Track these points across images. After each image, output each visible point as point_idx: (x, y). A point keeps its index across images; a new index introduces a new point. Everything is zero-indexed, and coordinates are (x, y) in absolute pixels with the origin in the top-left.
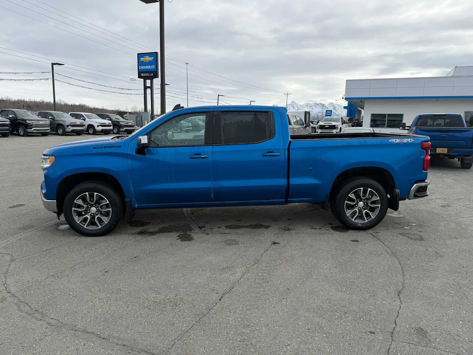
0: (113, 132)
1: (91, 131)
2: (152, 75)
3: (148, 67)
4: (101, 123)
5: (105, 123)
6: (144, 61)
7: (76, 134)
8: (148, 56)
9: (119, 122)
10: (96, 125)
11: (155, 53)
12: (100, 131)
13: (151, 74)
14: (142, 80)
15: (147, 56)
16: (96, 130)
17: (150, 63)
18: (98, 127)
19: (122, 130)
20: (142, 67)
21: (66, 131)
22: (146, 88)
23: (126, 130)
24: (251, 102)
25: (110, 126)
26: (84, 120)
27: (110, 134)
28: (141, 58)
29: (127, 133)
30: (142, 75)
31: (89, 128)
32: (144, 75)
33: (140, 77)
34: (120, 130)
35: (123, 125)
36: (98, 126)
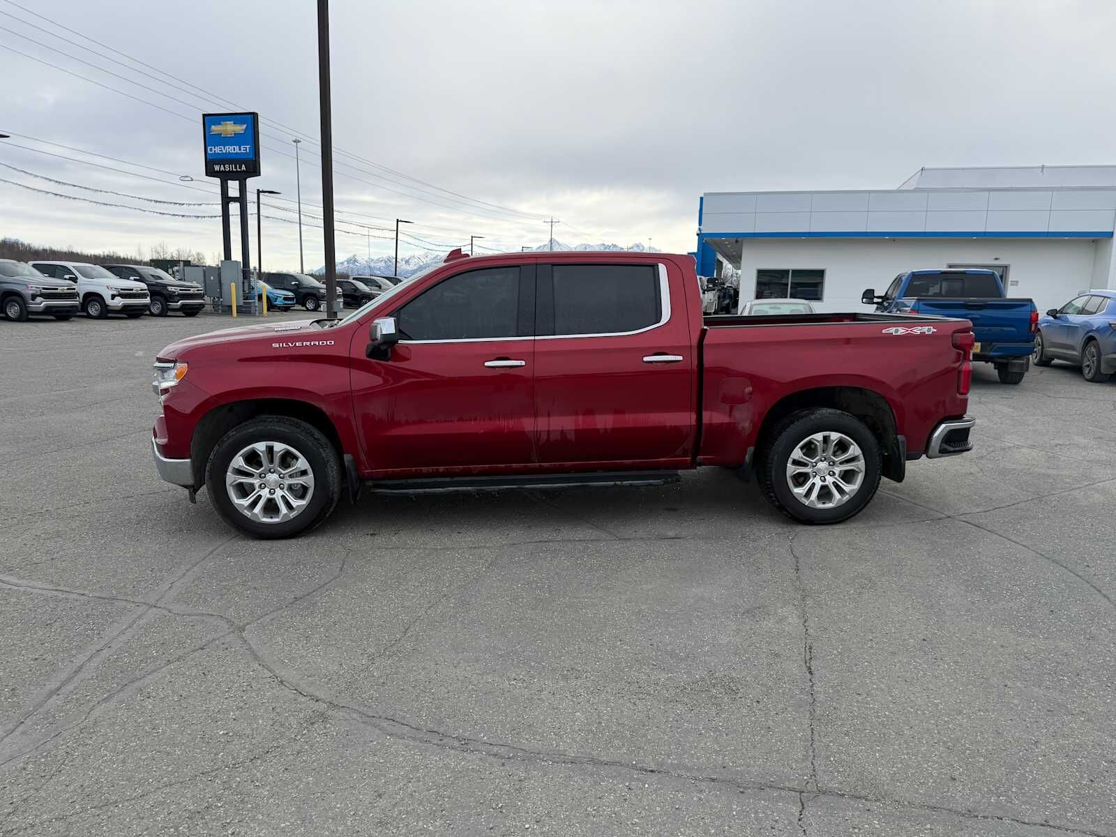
0: (150, 311)
1: (93, 310)
2: (244, 168)
3: (231, 149)
4: (122, 289)
5: (132, 290)
6: (221, 134)
7: (53, 318)
8: (232, 122)
9: (165, 286)
10: (107, 295)
11: (249, 116)
12: (117, 309)
13: (240, 167)
14: (217, 181)
15: (229, 122)
16: (109, 308)
17: (236, 139)
18: (113, 299)
19: (173, 305)
20: (217, 150)
21: (30, 310)
22: (226, 200)
23: (183, 305)
24: (474, 239)
25: (144, 296)
26: (75, 280)
27: (143, 317)
28: (213, 127)
29: (184, 313)
30: (217, 168)
31: (89, 303)
32: (222, 169)
33: (210, 172)
34: (169, 307)
35: (176, 294)
36: (113, 297)
